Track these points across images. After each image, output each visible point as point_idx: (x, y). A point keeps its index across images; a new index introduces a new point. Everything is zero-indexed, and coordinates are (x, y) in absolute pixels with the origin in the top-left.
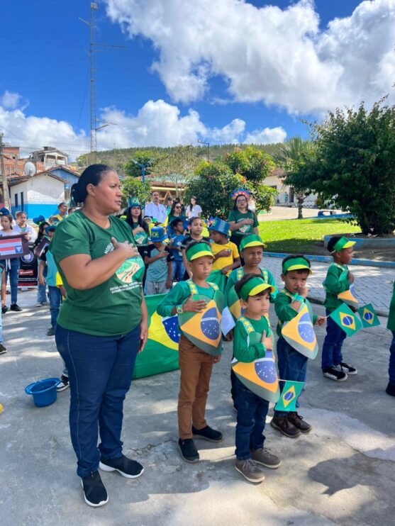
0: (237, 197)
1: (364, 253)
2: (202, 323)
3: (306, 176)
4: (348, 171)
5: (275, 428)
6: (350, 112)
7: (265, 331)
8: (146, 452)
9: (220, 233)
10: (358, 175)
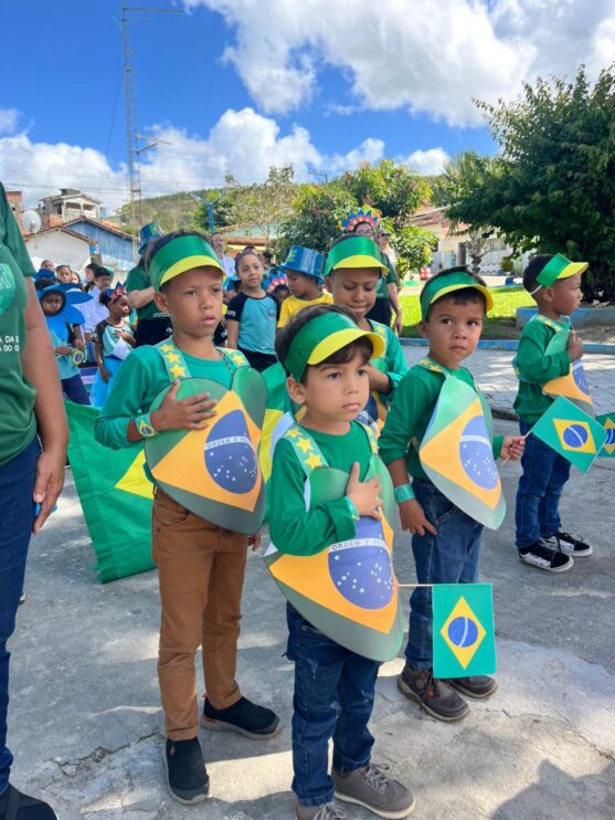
0: (356, 227)
1: (589, 333)
2: (207, 453)
3: (484, 200)
4: (560, 187)
5: (407, 696)
6: (560, 85)
7: (357, 464)
8: (88, 768)
9: (305, 275)
10: (576, 193)
